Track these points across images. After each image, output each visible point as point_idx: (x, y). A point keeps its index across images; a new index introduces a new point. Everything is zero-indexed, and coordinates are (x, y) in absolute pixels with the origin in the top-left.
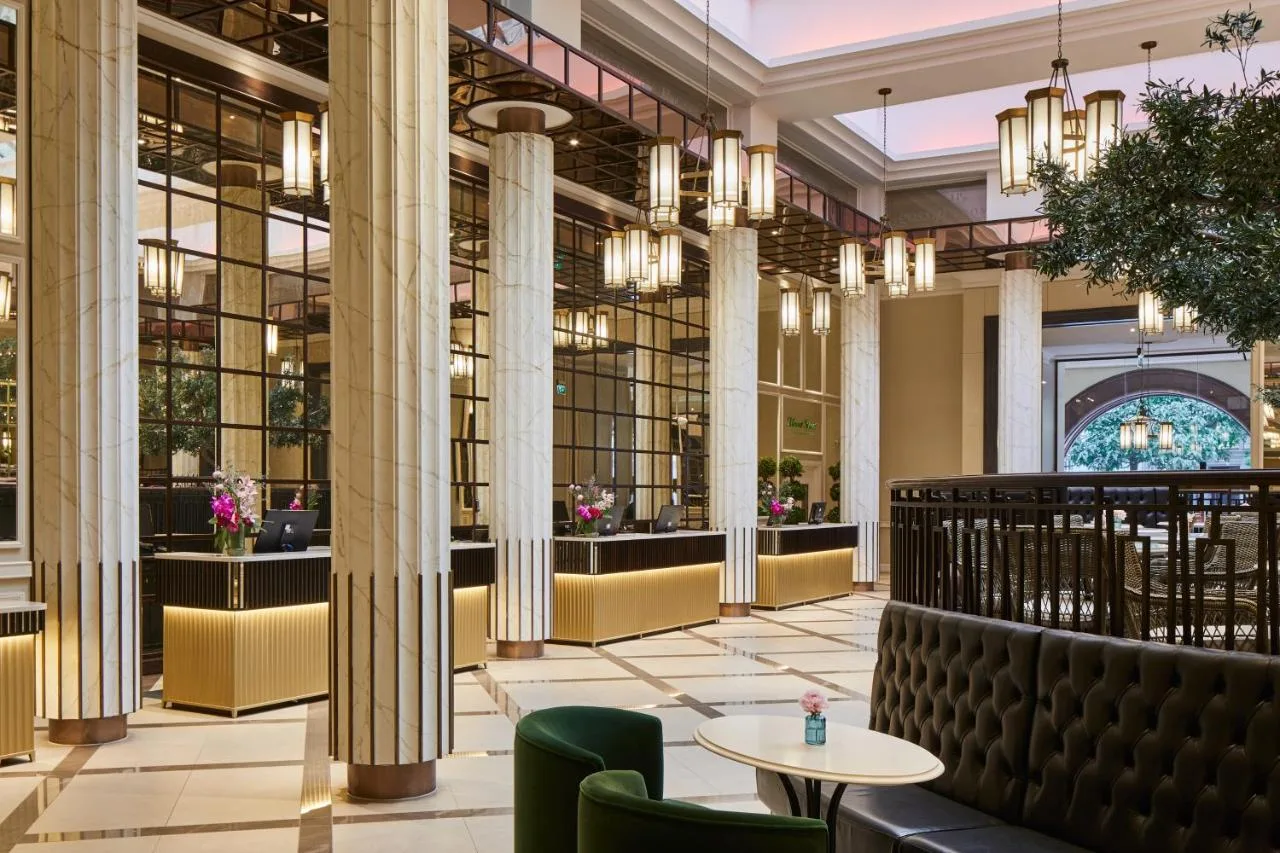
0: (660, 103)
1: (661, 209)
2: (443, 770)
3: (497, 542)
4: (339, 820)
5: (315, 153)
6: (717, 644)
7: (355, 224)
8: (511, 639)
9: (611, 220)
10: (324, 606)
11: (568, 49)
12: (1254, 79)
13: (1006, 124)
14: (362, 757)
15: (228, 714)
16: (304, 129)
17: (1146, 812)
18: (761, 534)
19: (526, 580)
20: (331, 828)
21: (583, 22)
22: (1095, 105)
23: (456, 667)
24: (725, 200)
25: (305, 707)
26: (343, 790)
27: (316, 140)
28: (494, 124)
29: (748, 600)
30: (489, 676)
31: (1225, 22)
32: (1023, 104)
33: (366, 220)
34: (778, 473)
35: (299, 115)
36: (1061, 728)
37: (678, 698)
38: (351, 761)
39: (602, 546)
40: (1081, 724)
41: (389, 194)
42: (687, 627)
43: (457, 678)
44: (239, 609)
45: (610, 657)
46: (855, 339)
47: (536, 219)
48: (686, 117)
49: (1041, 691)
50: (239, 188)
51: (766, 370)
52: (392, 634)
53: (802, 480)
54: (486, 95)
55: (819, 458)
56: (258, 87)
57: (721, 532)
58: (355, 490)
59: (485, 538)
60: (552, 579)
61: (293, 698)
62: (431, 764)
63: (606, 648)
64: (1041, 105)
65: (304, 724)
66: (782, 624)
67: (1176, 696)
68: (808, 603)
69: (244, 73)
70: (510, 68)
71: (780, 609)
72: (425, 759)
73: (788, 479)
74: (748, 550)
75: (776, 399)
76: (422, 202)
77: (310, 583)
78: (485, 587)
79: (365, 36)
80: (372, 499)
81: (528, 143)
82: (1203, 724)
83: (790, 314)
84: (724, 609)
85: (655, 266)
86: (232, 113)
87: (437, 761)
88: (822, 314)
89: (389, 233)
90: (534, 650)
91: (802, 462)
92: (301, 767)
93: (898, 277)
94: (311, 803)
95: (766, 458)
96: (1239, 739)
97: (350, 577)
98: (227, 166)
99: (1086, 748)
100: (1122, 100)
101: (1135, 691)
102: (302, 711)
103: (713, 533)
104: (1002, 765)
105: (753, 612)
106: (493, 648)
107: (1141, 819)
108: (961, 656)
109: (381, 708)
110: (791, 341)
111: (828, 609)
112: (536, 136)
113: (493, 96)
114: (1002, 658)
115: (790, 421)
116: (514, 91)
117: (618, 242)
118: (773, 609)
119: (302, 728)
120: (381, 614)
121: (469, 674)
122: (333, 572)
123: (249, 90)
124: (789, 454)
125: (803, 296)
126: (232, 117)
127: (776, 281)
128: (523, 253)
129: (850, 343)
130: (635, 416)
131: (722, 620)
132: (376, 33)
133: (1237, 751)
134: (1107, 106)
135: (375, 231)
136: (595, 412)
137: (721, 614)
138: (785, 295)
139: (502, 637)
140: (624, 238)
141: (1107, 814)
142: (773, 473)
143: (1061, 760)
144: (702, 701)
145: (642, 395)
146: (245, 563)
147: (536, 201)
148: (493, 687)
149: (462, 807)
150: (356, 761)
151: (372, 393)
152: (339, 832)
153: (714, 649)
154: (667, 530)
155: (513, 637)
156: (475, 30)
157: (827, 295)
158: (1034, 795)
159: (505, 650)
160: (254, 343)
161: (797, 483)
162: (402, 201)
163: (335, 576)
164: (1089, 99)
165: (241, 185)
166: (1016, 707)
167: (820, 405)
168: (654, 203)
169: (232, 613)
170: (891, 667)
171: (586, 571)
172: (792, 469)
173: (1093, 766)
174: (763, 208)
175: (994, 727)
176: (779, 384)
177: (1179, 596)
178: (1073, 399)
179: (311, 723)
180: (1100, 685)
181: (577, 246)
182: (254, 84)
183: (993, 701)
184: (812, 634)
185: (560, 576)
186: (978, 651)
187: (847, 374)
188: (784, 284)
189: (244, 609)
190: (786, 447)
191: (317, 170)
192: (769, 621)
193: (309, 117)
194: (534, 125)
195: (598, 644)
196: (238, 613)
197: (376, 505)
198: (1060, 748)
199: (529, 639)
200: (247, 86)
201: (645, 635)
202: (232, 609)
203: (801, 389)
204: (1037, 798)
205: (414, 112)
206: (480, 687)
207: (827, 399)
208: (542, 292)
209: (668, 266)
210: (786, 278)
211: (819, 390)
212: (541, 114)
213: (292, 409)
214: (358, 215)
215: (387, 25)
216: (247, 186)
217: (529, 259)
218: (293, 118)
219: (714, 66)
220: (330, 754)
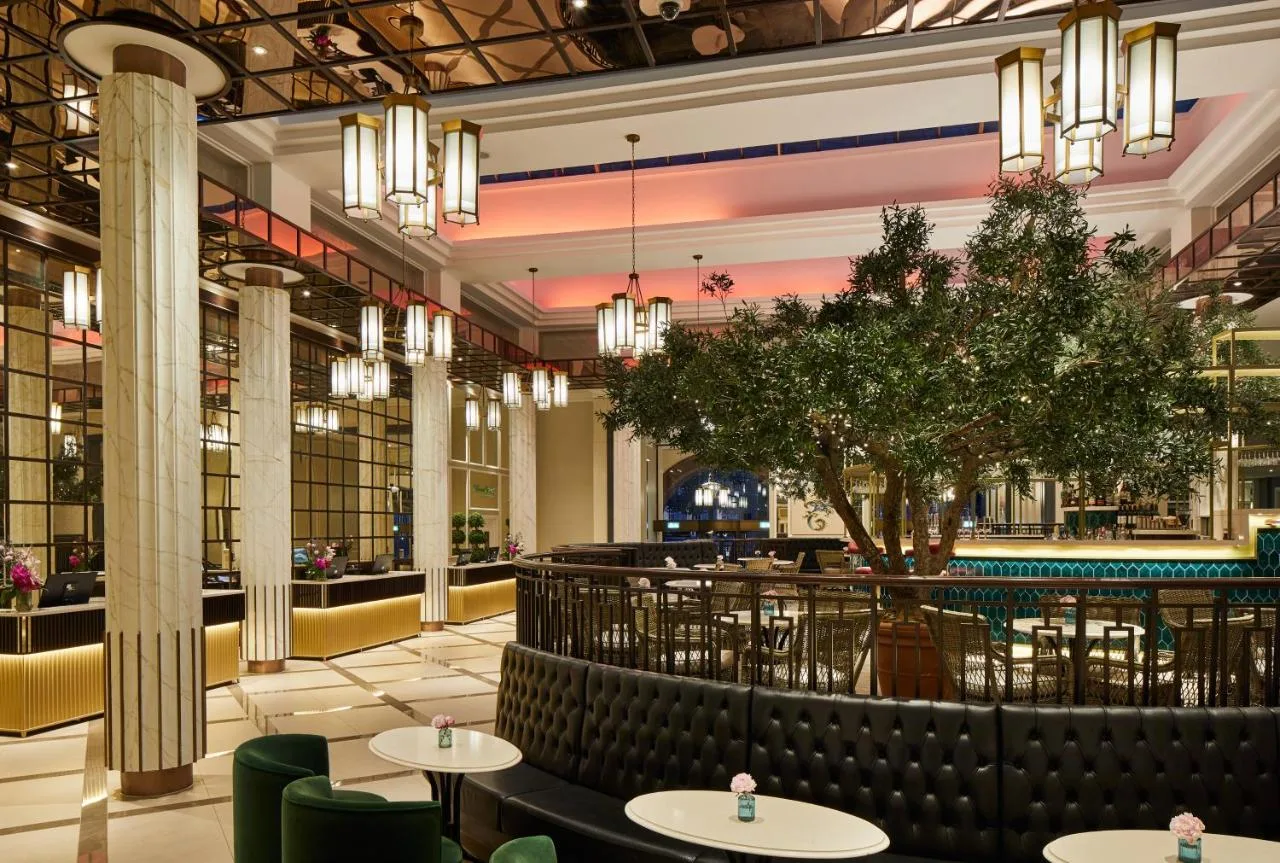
0: (371, 270)
1: (370, 351)
2: (197, 770)
3: (247, 588)
4: (113, 815)
5: (91, 298)
6: (419, 654)
7: (123, 374)
8: (259, 659)
9: (339, 344)
10: (99, 647)
11: (299, 230)
12: (731, 314)
13: (601, 312)
14: (133, 766)
15: (18, 735)
16: (82, 279)
17: (641, 772)
18: (450, 572)
19: (270, 614)
20: (106, 823)
21: (312, 207)
22: (654, 305)
23: (208, 685)
24: (415, 348)
25: (86, 724)
26: (117, 791)
27: (92, 291)
28: (243, 277)
29: (442, 619)
30: (241, 690)
31: (713, 279)
32: (611, 301)
33: (132, 373)
34: (467, 525)
35: (77, 268)
36: (599, 722)
37: (381, 698)
38: (123, 770)
39: (331, 587)
40: (608, 722)
41: (150, 356)
42: (396, 642)
43: (209, 693)
44: (27, 653)
45: (336, 668)
46: (519, 433)
47: (277, 351)
48: (391, 281)
49: (588, 699)
50: (24, 308)
51: (456, 450)
52: (156, 675)
53: (483, 529)
54: (239, 257)
55: (496, 513)
56: (42, 235)
57: (422, 572)
58: (124, 571)
59: (237, 586)
60: (291, 613)
61: (76, 718)
62: (189, 767)
63: (333, 661)
64: (621, 303)
65: (86, 739)
66: (466, 636)
67: (657, 703)
68: (486, 618)
69: (27, 223)
70: (256, 242)
71: (466, 624)
72: (183, 764)
73: (474, 529)
74: (442, 583)
75: (465, 472)
76: (177, 362)
77: (90, 628)
78: (238, 623)
79: (130, 238)
80: (139, 578)
81: (270, 295)
82: (670, 718)
83: (472, 416)
84: (423, 626)
85: (370, 383)
86: (19, 247)
87: (194, 764)
88: (494, 417)
89: (151, 383)
90: (278, 667)
91: (484, 517)
92: (82, 775)
93: (542, 397)
94: (90, 796)
95: (458, 513)
96: (687, 728)
97: (121, 635)
98: (12, 290)
99: (611, 735)
100: (671, 304)
101: (636, 701)
102: (84, 727)
103: (417, 573)
104: (568, 747)
105: (446, 627)
106: (243, 665)
107: (639, 777)
108: (546, 680)
109: (147, 730)
110: (476, 435)
111: (499, 622)
112: (276, 290)
113: (244, 258)
114: (568, 681)
115: (476, 488)
116: (258, 257)
117: (342, 365)
118: (460, 624)
119: (83, 743)
120: (147, 661)
121: (225, 688)
122: (107, 631)
123: (33, 238)
124: (475, 511)
125: (481, 405)
126: (18, 251)
127: (465, 390)
128: (266, 375)
129: (515, 436)
130: (358, 487)
131: (423, 634)
132: (139, 237)
133: (687, 735)
134: (662, 306)
135: (140, 382)
136: (328, 484)
137: (422, 630)
138: (468, 402)
139: (252, 658)
140: (346, 362)
141: (622, 774)
142: (463, 524)
143: (598, 743)
144: (400, 700)
145: (364, 471)
146: (32, 618)
147: (277, 338)
148: (244, 699)
149: (212, 796)
150: (128, 769)
151: (138, 500)
152: (113, 825)
153: (415, 658)
154: (381, 572)
155: (260, 657)
156: (227, 214)
157: (498, 404)
158: (584, 764)
159: (254, 667)
160: (39, 431)
161: (480, 532)
162: (161, 360)
163: (109, 634)
164: (651, 301)
165: (26, 306)
166: (575, 711)
167: (496, 477)
168: (364, 347)
169: (21, 656)
170: (508, 685)
171: (318, 605)
172: (477, 522)
173: (614, 746)
174: (444, 354)
175: (563, 724)
176: (467, 461)
177: (663, 637)
178: (669, 470)
179: (91, 738)
180: (618, 698)
181: (313, 360)
182: (38, 233)
183: (562, 708)
184: (485, 642)
185: (297, 610)
186: (554, 676)
187: (514, 456)
188: (471, 391)
189: (32, 653)
190: (472, 505)
191: (93, 308)
192: (457, 634)
193: (87, 270)
194: (274, 281)
195: (328, 659)
196: (26, 656)
197: (141, 582)
198: (598, 736)
199: (273, 658)
200: (34, 235)
201: (364, 650)
202: (21, 653)
203: (483, 465)
204: (585, 767)
205: (170, 297)
206: (233, 699)
207: (501, 471)
208: (282, 404)
209: (380, 383)
210: (471, 387)
211: (496, 465)
212: (280, 274)
213: (74, 472)
214: (126, 370)
215: (149, 232)
216: (32, 306)
217: (271, 380)
218: (73, 270)
219: (407, 259)
220: (106, 766)
